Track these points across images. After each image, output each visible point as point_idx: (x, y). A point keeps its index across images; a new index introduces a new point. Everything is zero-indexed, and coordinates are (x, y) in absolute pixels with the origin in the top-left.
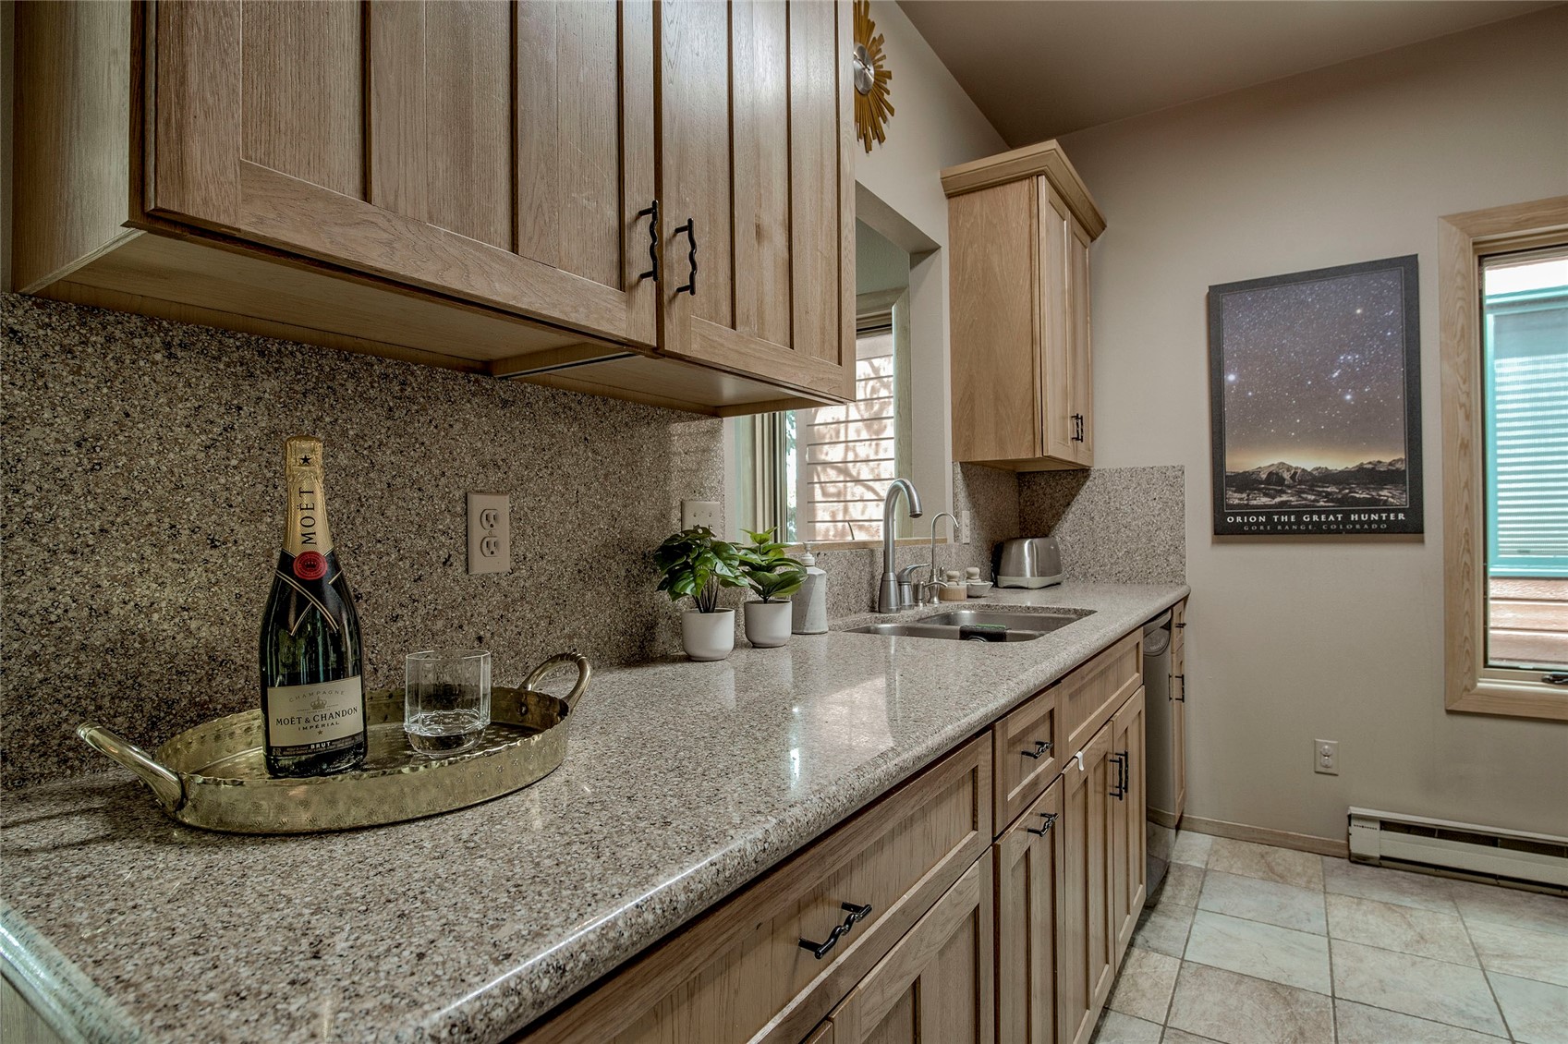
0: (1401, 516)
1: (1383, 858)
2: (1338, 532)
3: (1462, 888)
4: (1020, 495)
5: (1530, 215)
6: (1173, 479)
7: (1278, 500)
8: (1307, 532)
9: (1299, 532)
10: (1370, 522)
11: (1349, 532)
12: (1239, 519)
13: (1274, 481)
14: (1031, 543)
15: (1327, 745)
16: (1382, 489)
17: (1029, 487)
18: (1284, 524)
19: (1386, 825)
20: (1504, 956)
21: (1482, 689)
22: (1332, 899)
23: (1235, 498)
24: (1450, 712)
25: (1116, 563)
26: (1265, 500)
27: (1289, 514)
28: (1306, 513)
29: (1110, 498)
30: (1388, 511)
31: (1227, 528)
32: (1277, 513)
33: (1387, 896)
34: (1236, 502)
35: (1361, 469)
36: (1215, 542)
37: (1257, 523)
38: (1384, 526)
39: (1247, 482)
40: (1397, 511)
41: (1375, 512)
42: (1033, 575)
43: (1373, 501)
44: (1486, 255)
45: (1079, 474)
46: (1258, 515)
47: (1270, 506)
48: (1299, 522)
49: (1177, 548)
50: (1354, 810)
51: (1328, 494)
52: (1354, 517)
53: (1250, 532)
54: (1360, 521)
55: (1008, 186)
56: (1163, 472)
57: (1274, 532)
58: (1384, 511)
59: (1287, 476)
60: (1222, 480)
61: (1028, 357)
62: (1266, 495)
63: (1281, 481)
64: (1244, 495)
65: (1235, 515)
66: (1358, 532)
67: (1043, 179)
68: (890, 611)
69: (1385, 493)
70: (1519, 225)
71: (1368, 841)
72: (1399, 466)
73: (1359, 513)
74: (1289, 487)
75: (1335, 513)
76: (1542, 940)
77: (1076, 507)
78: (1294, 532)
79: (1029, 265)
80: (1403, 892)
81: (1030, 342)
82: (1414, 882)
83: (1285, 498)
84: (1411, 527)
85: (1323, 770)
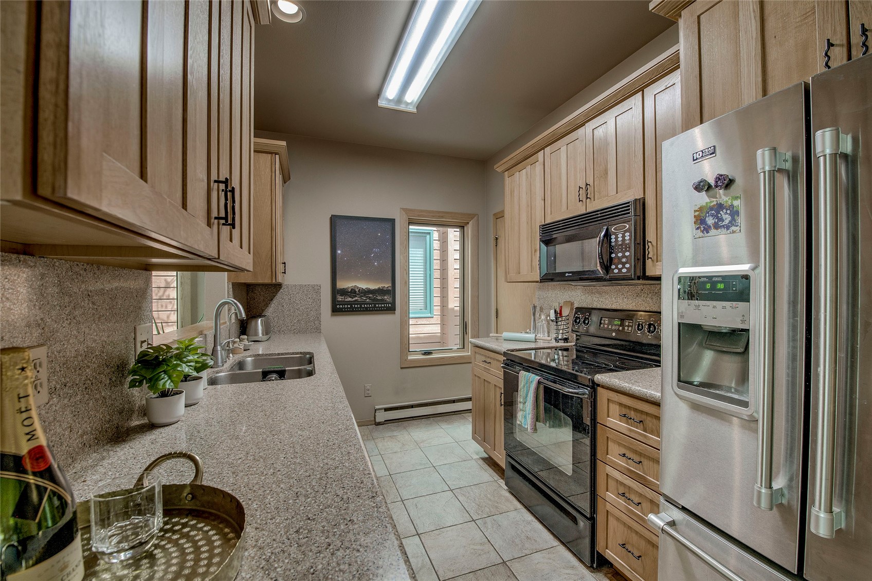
0: (390, 305)
1: (385, 421)
2: (372, 310)
3: (405, 423)
4: (248, 295)
5: (421, 213)
6: (317, 289)
7: (354, 299)
8: (364, 311)
9: (361, 311)
10: (382, 307)
11: (376, 311)
12: (341, 306)
13: (353, 292)
14: (261, 320)
15: (368, 386)
16: (385, 296)
17: (252, 291)
18: (356, 308)
19: (386, 410)
20: (423, 442)
21: (410, 359)
22: (376, 441)
23: (340, 298)
24: (401, 368)
25: (293, 325)
26: (350, 299)
27: (357, 304)
28: (363, 304)
29: (291, 297)
30: (386, 303)
31: (337, 309)
32: (354, 304)
33: (390, 434)
34: (340, 300)
35: (379, 289)
36: (331, 315)
37: (347, 308)
38: (385, 309)
39: (344, 292)
40: (389, 304)
41: (383, 304)
42: (263, 335)
43: (382, 300)
44: (411, 222)
45: (278, 286)
46: (348, 305)
47: (352, 301)
48: (361, 307)
49: (318, 318)
50: (377, 407)
51: (370, 297)
52: (377, 305)
53: (345, 311)
54: (378, 307)
55: (260, 154)
56: (313, 287)
57: (353, 311)
58: (385, 303)
59: (357, 290)
60: (335, 291)
61: (269, 236)
62: (350, 297)
63: (355, 292)
64: (343, 297)
65: (340, 305)
66: (378, 310)
67: (277, 156)
68: (218, 367)
69: (386, 297)
70: (419, 216)
71: (381, 416)
72: (390, 288)
73: (378, 304)
74: (358, 294)
75: (371, 304)
76: (428, 433)
77: (275, 301)
78: (359, 311)
79: (270, 194)
80: (393, 431)
81: (270, 229)
82: (394, 426)
83: (356, 298)
84: (391, 309)
85: (367, 395)
